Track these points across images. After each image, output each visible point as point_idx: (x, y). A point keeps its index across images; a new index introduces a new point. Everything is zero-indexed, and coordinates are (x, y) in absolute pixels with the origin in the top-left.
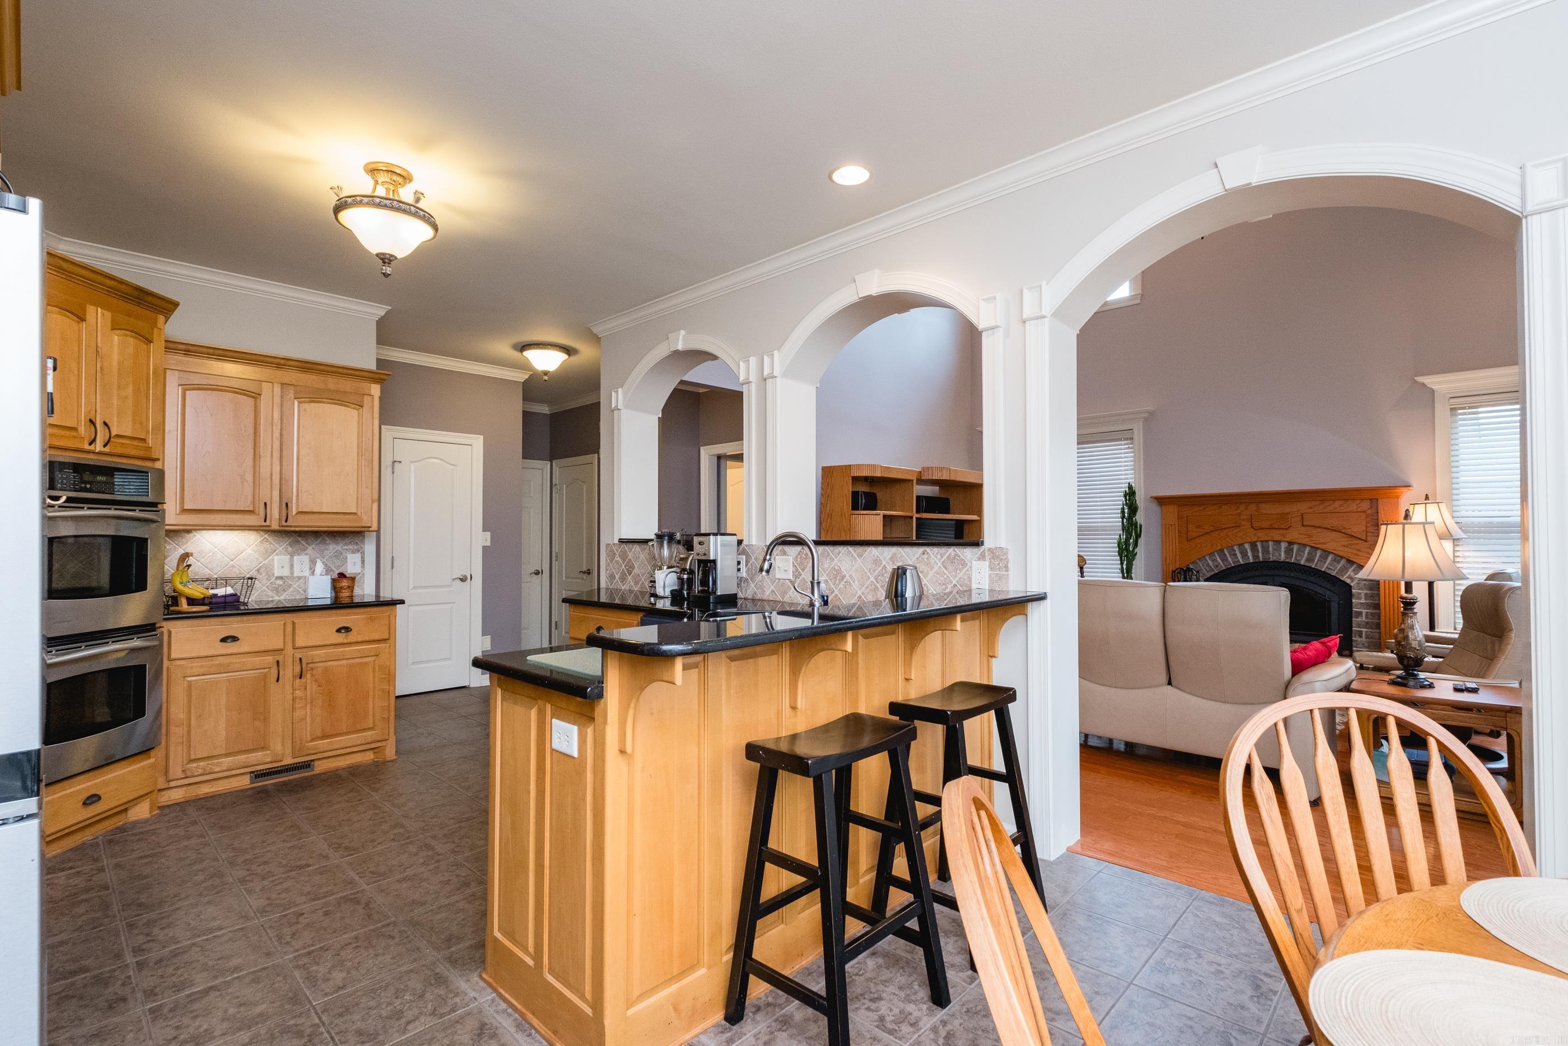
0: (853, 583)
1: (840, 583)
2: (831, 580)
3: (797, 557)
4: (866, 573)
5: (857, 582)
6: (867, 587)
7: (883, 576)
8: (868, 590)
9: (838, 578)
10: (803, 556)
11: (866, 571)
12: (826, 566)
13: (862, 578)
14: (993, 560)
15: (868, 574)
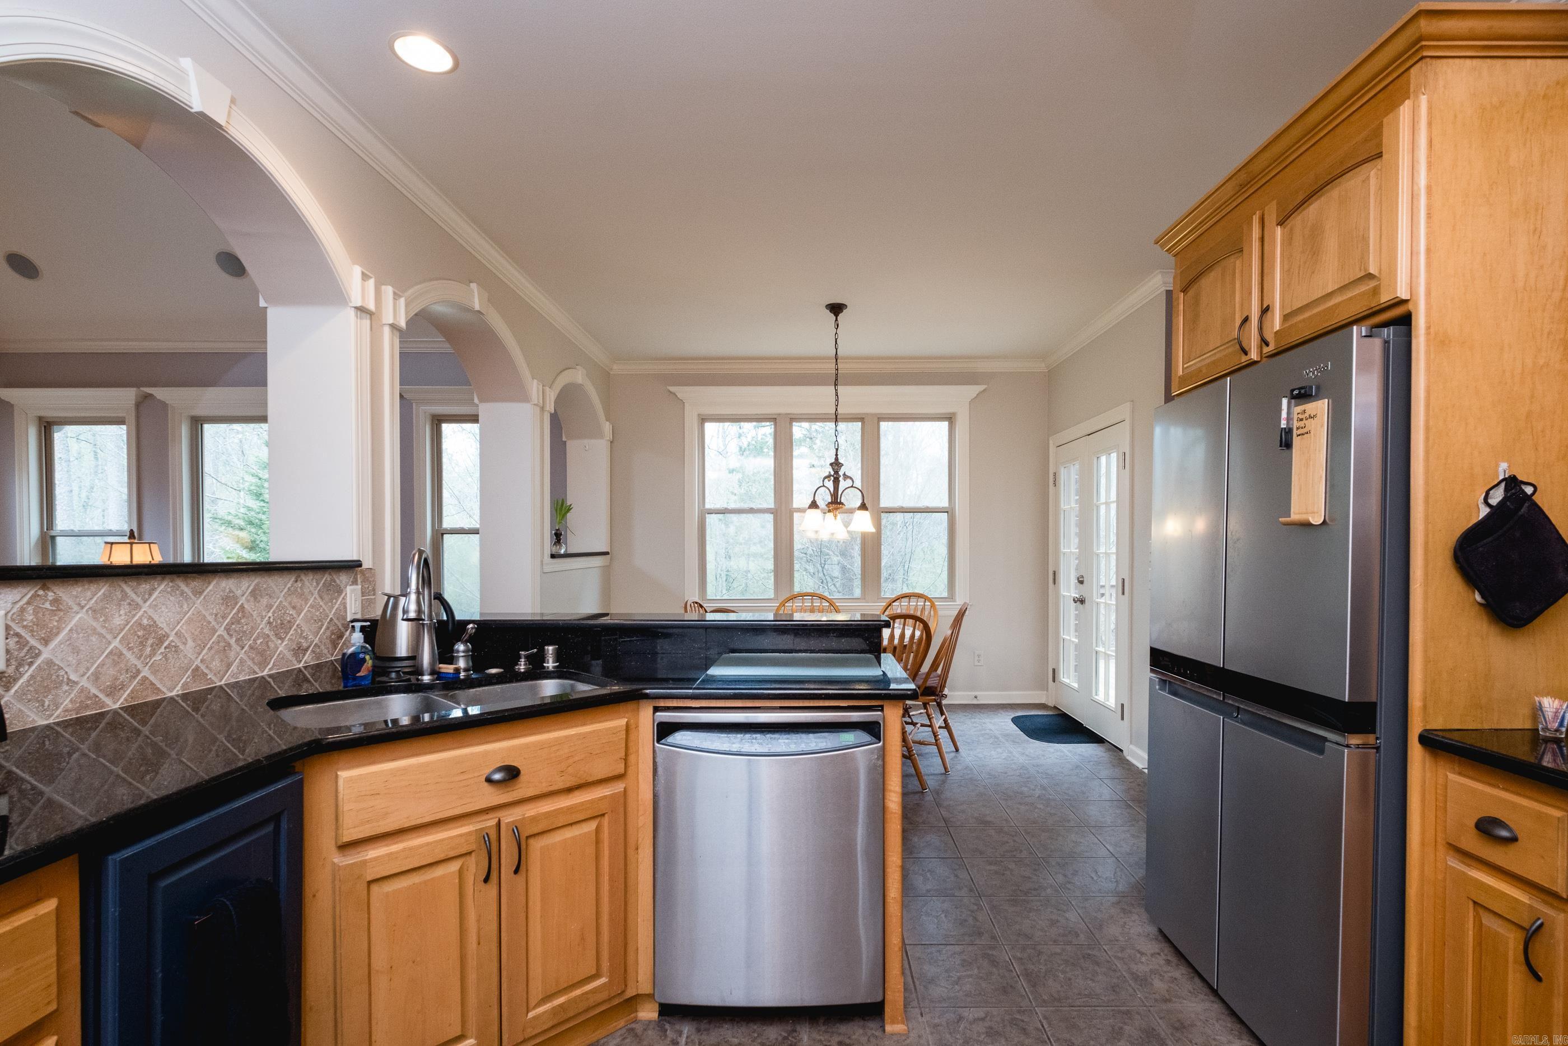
0: (182, 647)
1: (153, 653)
2: (130, 649)
3: (22, 610)
4: (209, 623)
5: (190, 643)
6: (211, 648)
7: (239, 622)
8: (213, 652)
9: (150, 642)
10: (47, 605)
11: (211, 618)
12: (118, 621)
13: (201, 632)
14: (364, 584)
15: (213, 623)
